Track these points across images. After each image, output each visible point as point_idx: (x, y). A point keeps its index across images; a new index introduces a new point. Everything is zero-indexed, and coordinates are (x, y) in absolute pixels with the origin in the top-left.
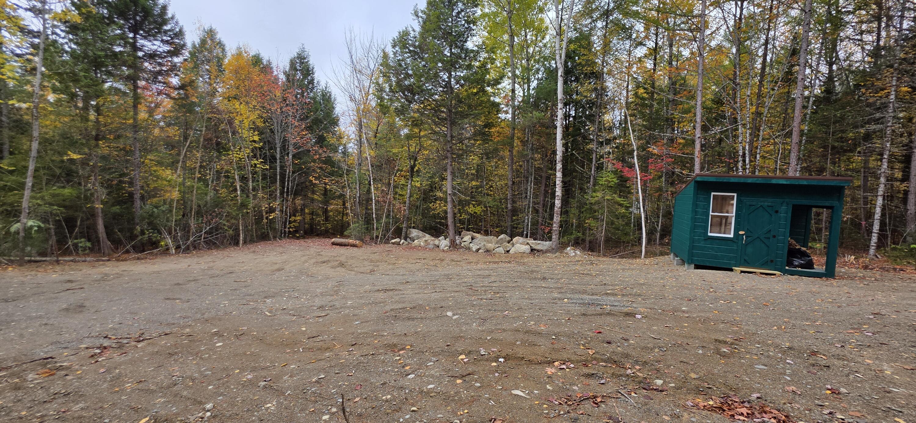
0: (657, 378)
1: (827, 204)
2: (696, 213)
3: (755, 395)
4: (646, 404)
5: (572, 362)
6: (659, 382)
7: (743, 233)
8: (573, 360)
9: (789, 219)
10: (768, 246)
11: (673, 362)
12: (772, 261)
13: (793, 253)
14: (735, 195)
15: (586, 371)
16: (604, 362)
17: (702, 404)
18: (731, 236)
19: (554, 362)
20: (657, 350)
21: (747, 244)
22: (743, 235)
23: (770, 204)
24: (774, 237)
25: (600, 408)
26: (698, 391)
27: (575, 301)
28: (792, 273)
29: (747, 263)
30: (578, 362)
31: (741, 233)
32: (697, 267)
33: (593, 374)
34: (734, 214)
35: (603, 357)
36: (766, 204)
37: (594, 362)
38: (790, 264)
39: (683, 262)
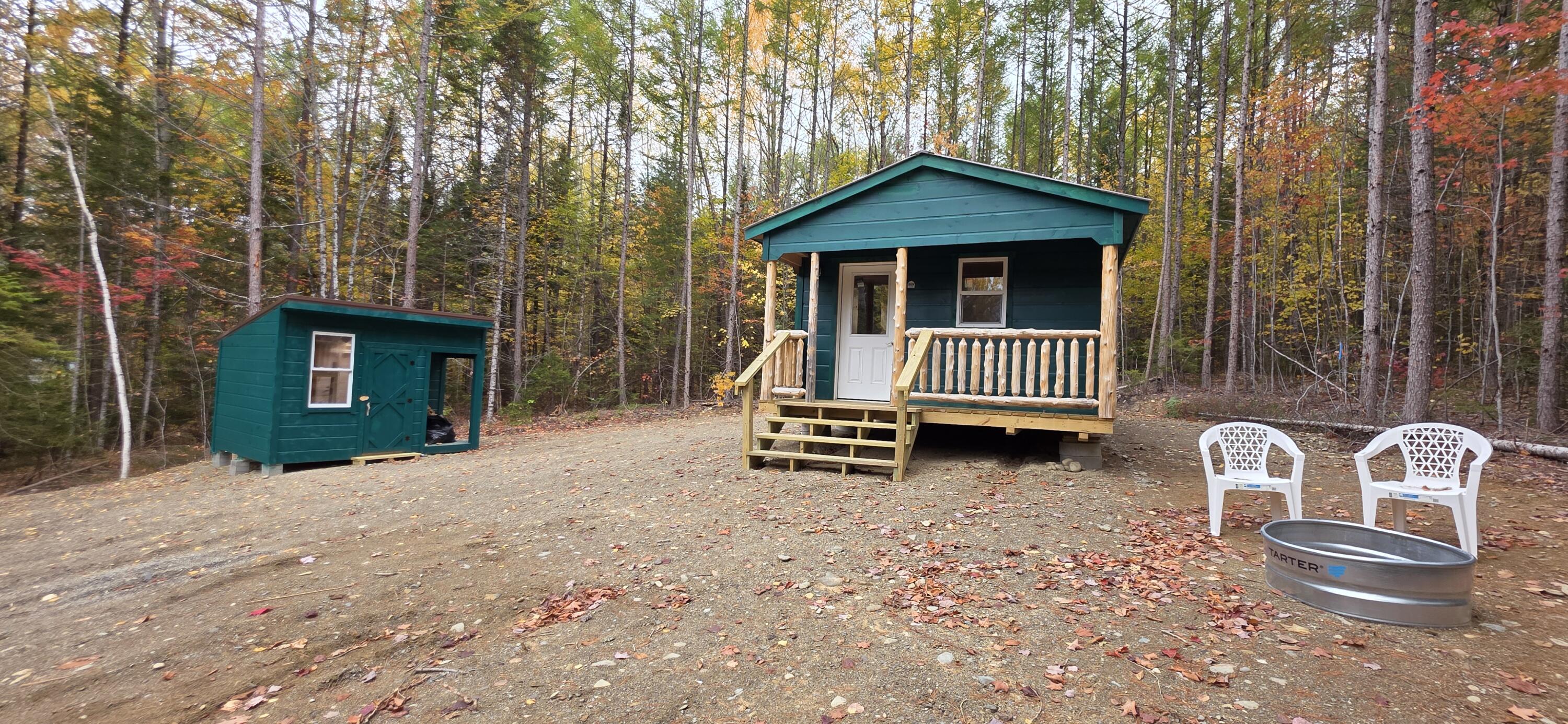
0: (452, 623)
1: (469, 351)
2: (285, 367)
3: (571, 583)
4: (475, 662)
5: (267, 683)
6: (459, 627)
7: (367, 398)
8: (267, 679)
9: (428, 374)
10: (402, 417)
11: (448, 595)
12: (407, 438)
13: (435, 422)
14: (353, 336)
15: (314, 681)
16: (338, 648)
17: (530, 624)
18: (348, 405)
19: (220, 706)
20: (407, 591)
21: (372, 416)
22: (366, 402)
23: (403, 352)
24: (410, 401)
25: (413, 711)
26: (514, 612)
27: (91, 588)
28: (432, 452)
29: (373, 447)
30: (280, 676)
31: (363, 398)
32: (288, 468)
33: (342, 675)
34: (352, 368)
35: (330, 641)
36: (398, 351)
37: (318, 658)
38: (429, 439)
39: (255, 466)
